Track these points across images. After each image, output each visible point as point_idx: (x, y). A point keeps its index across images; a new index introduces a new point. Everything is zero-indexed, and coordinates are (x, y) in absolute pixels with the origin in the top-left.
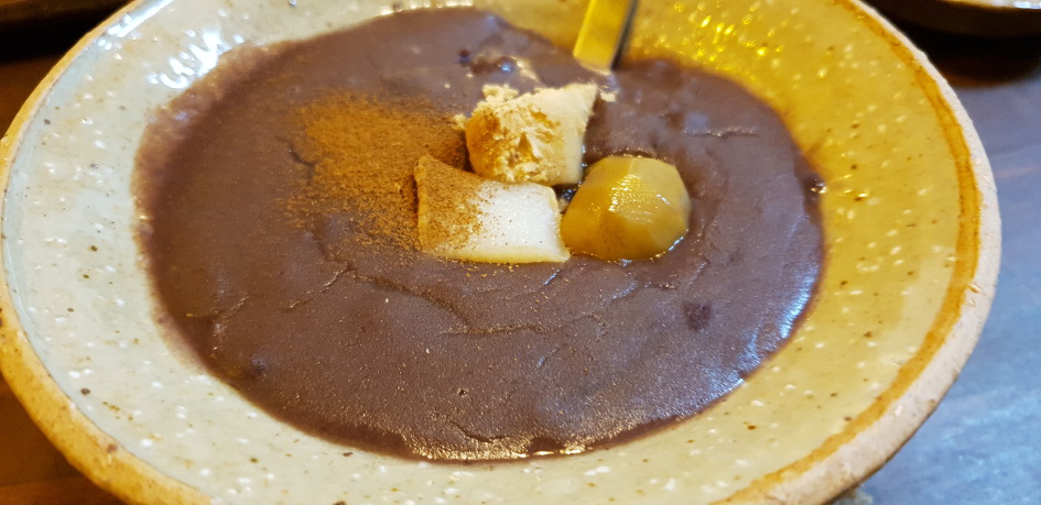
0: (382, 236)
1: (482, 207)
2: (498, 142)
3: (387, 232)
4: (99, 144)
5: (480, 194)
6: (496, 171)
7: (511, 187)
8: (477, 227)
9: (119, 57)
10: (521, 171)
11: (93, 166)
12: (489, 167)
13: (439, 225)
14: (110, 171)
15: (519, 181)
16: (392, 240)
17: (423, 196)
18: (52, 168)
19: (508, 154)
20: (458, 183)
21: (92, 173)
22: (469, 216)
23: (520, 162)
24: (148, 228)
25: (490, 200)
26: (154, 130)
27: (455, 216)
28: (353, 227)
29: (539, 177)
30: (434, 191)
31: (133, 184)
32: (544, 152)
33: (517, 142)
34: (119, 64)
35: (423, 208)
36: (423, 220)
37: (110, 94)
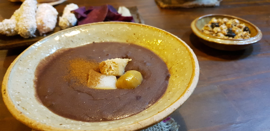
0: (81, 83)
1: (101, 79)
2: (105, 67)
3: (82, 83)
4: (30, 65)
5: (101, 77)
6: (105, 73)
7: (107, 76)
8: (99, 83)
9: (37, 50)
10: (110, 73)
11: (28, 69)
12: (103, 72)
13: (91, 82)
14: (31, 70)
15: (109, 75)
16: (82, 84)
17: (89, 77)
18: (20, 68)
19: (107, 69)
20: (97, 75)
21: (28, 70)
22: (98, 81)
23: (110, 71)
24: (37, 80)
25: (103, 78)
26: (41, 63)
27: (95, 81)
28: (75, 82)
29: (113, 74)
30: (92, 76)
31: (35, 72)
32: (115, 69)
33: (109, 67)
34: (36, 51)
35: (89, 79)
36: (89, 81)
37: (34, 56)
